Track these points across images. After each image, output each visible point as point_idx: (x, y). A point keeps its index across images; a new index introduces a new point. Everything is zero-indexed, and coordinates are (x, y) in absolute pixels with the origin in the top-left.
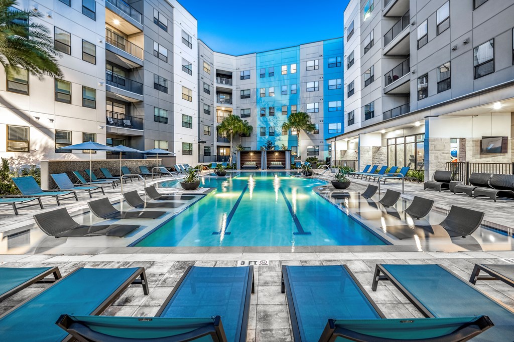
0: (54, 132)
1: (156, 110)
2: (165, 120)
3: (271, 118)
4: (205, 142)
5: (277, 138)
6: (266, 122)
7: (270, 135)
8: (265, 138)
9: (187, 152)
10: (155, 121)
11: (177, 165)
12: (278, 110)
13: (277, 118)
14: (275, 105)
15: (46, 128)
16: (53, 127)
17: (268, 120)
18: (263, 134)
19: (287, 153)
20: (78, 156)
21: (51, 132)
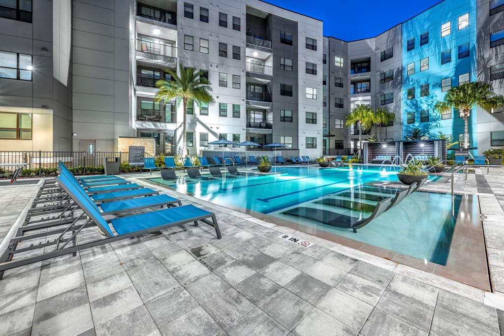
0: (219, 135)
1: (282, 112)
2: (290, 119)
3: (424, 99)
4: (334, 136)
5: (434, 124)
6: (416, 106)
7: (421, 121)
8: (414, 126)
9: (311, 145)
10: (281, 121)
11: (300, 157)
12: (434, 86)
13: (432, 97)
14: (429, 82)
15: (215, 133)
16: (218, 132)
17: (419, 103)
18: (412, 121)
19: (436, 144)
20: (230, 149)
21: (217, 135)
